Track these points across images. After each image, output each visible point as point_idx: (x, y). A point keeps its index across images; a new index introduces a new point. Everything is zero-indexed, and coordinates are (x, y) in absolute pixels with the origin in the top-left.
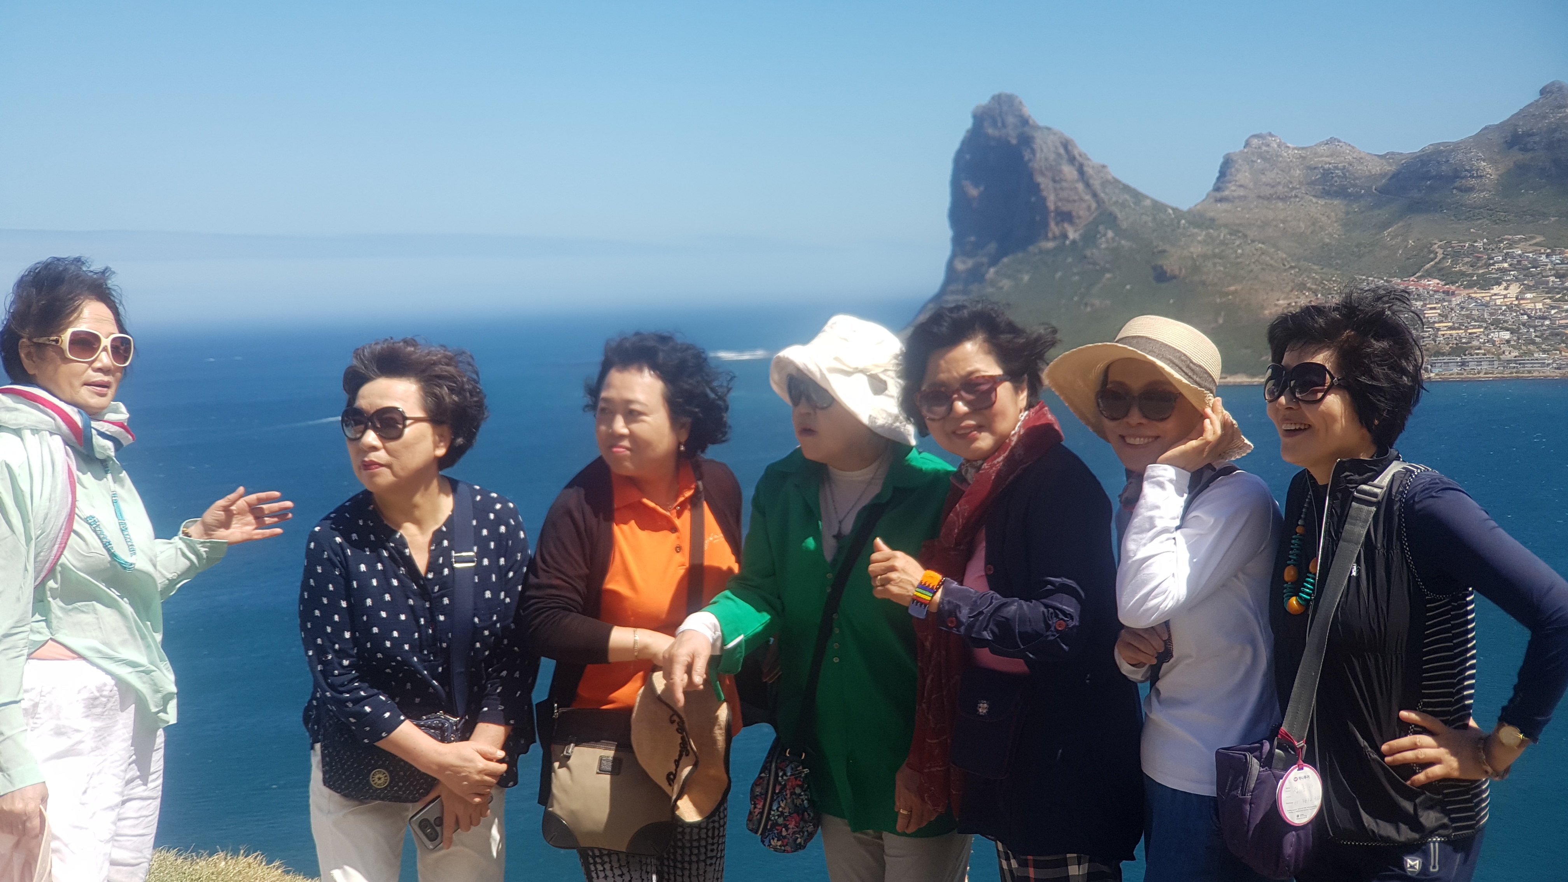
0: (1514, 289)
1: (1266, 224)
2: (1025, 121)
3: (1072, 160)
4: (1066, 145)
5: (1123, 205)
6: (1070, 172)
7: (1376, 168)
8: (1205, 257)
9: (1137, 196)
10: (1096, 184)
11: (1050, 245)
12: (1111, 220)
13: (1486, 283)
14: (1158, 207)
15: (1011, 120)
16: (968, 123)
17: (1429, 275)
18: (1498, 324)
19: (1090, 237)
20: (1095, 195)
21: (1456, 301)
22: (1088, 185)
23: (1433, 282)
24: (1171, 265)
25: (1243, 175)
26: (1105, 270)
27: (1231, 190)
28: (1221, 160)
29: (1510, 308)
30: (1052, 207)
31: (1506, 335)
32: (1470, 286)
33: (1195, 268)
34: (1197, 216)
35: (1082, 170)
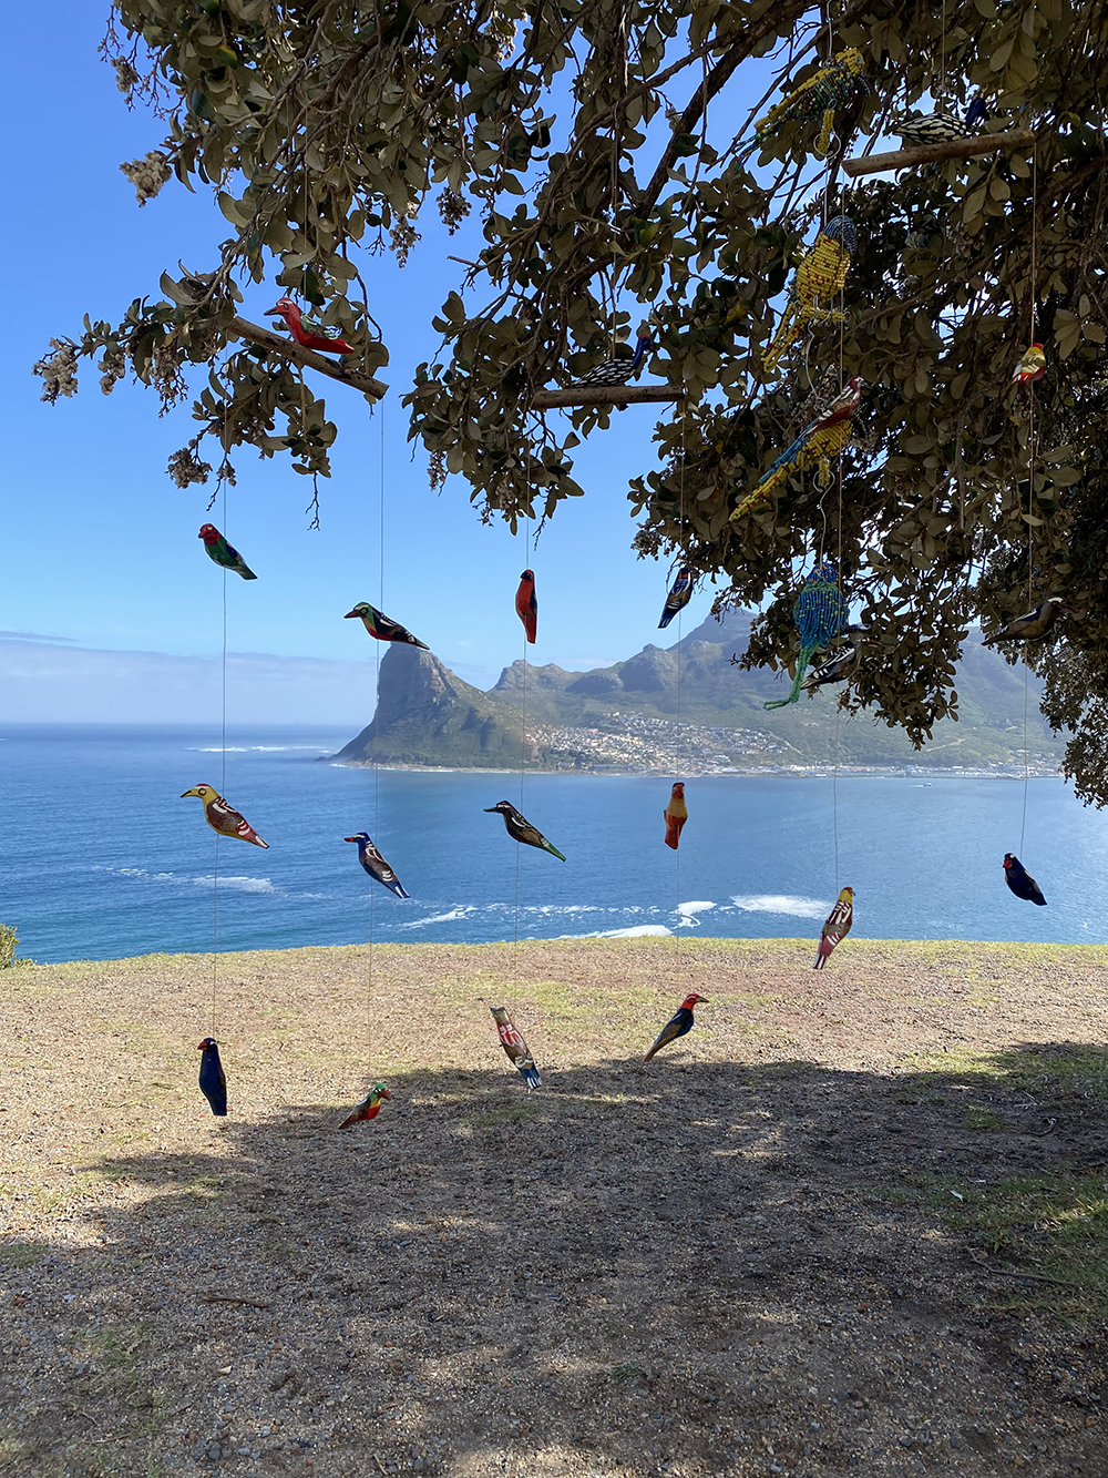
3: (436, 666)
4: (434, 658)
5: (459, 688)
7: (570, 678)
8: (494, 713)
9: (466, 685)
10: (447, 677)
12: (454, 694)
13: (617, 732)
14: (475, 690)
17: (592, 727)
18: (622, 750)
19: (443, 703)
20: (446, 683)
21: (604, 739)
22: (443, 678)
23: (595, 730)
24: (481, 716)
25: (511, 677)
27: (507, 684)
28: (502, 670)
29: (628, 743)
30: (426, 687)
31: (626, 755)
32: (611, 733)
33: (490, 718)
34: (491, 695)
35: (440, 670)
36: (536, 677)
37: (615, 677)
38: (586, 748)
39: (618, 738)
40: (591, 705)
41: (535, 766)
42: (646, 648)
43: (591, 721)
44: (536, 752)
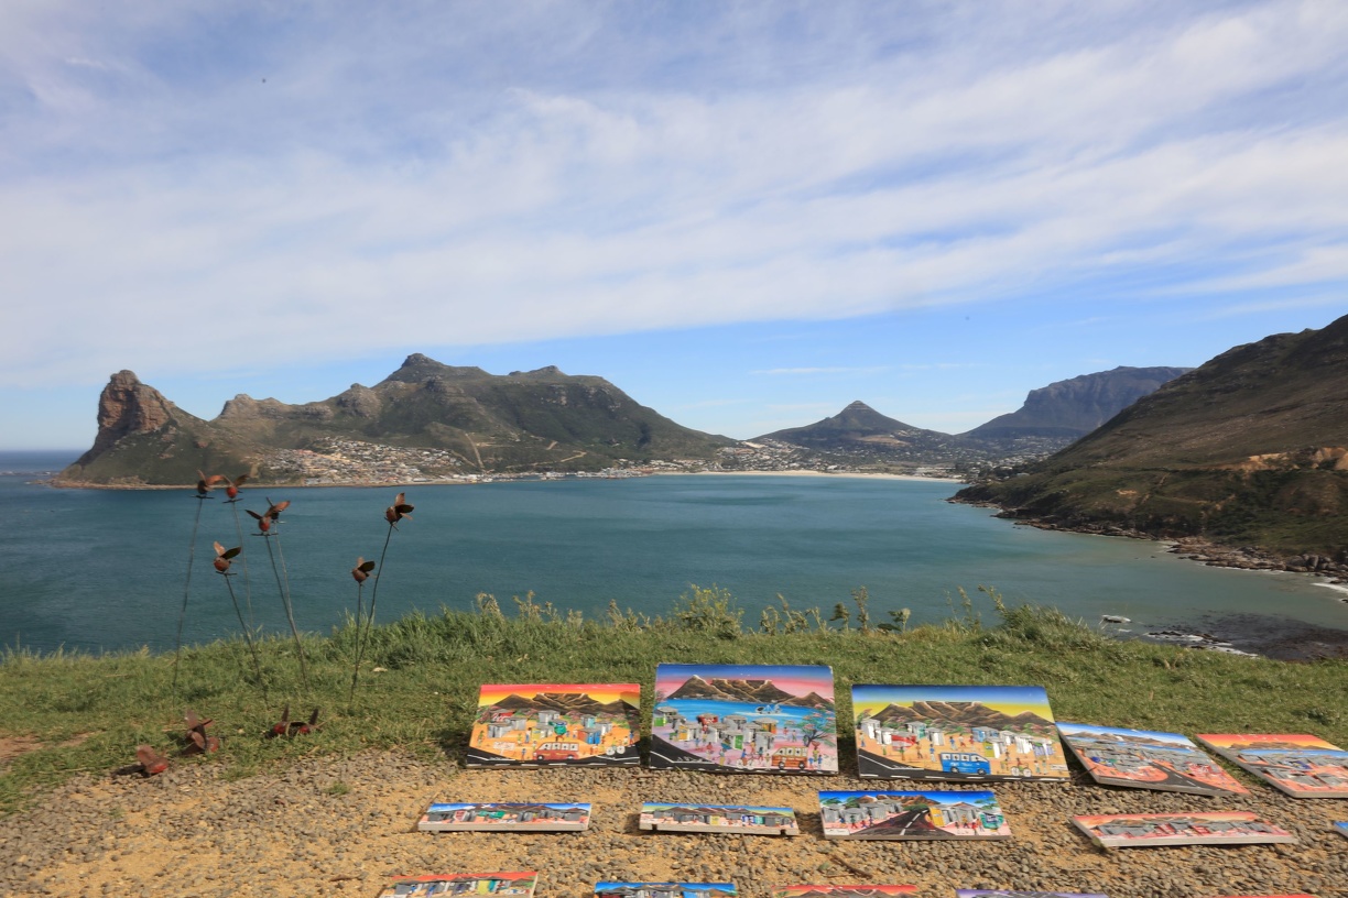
0: (339, 455)
1: (243, 428)
2: (136, 382)
3: (157, 398)
4: (155, 392)
5: (180, 418)
6: (156, 403)
7: (288, 410)
8: (215, 439)
9: (187, 414)
10: (168, 408)
11: (146, 432)
12: (174, 423)
13: (328, 453)
14: (196, 419)
15: (129, 381)
16: (109, 381)
17: (307, 449)
18: (333, 467)
20: (168, 413)
21: (317, 459)
22: (164, 409)
23: (309, 452)
24: (202, 443)
25: (234, 410)
26: (171, 443)
27: (228, 414)
28: (224, 403)
29: (338, 462)
30: (147, 416)
31: (336, 471)
32: (323, 453)
33: (211, 443)
34: (214, 424)
35: (161, 402)
36: (256, 409)
37: (326, 408)
38: (300, 466)
39: (328, 457)
40: (306, 433)
41: (255, 481)
42: (352, 386)
43: (303, 445)
44: (254, 470)
